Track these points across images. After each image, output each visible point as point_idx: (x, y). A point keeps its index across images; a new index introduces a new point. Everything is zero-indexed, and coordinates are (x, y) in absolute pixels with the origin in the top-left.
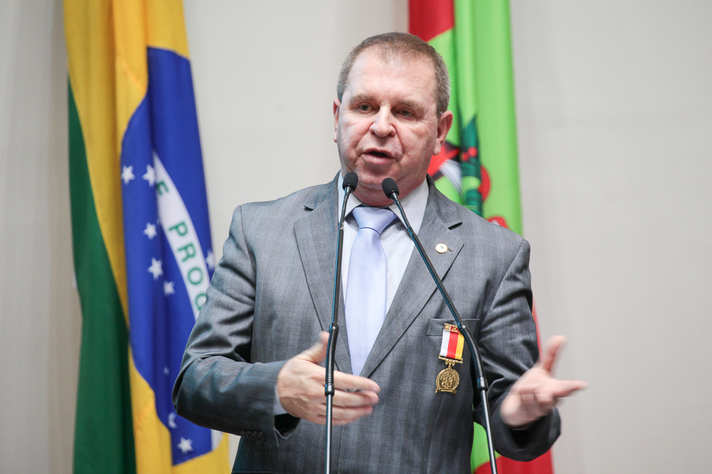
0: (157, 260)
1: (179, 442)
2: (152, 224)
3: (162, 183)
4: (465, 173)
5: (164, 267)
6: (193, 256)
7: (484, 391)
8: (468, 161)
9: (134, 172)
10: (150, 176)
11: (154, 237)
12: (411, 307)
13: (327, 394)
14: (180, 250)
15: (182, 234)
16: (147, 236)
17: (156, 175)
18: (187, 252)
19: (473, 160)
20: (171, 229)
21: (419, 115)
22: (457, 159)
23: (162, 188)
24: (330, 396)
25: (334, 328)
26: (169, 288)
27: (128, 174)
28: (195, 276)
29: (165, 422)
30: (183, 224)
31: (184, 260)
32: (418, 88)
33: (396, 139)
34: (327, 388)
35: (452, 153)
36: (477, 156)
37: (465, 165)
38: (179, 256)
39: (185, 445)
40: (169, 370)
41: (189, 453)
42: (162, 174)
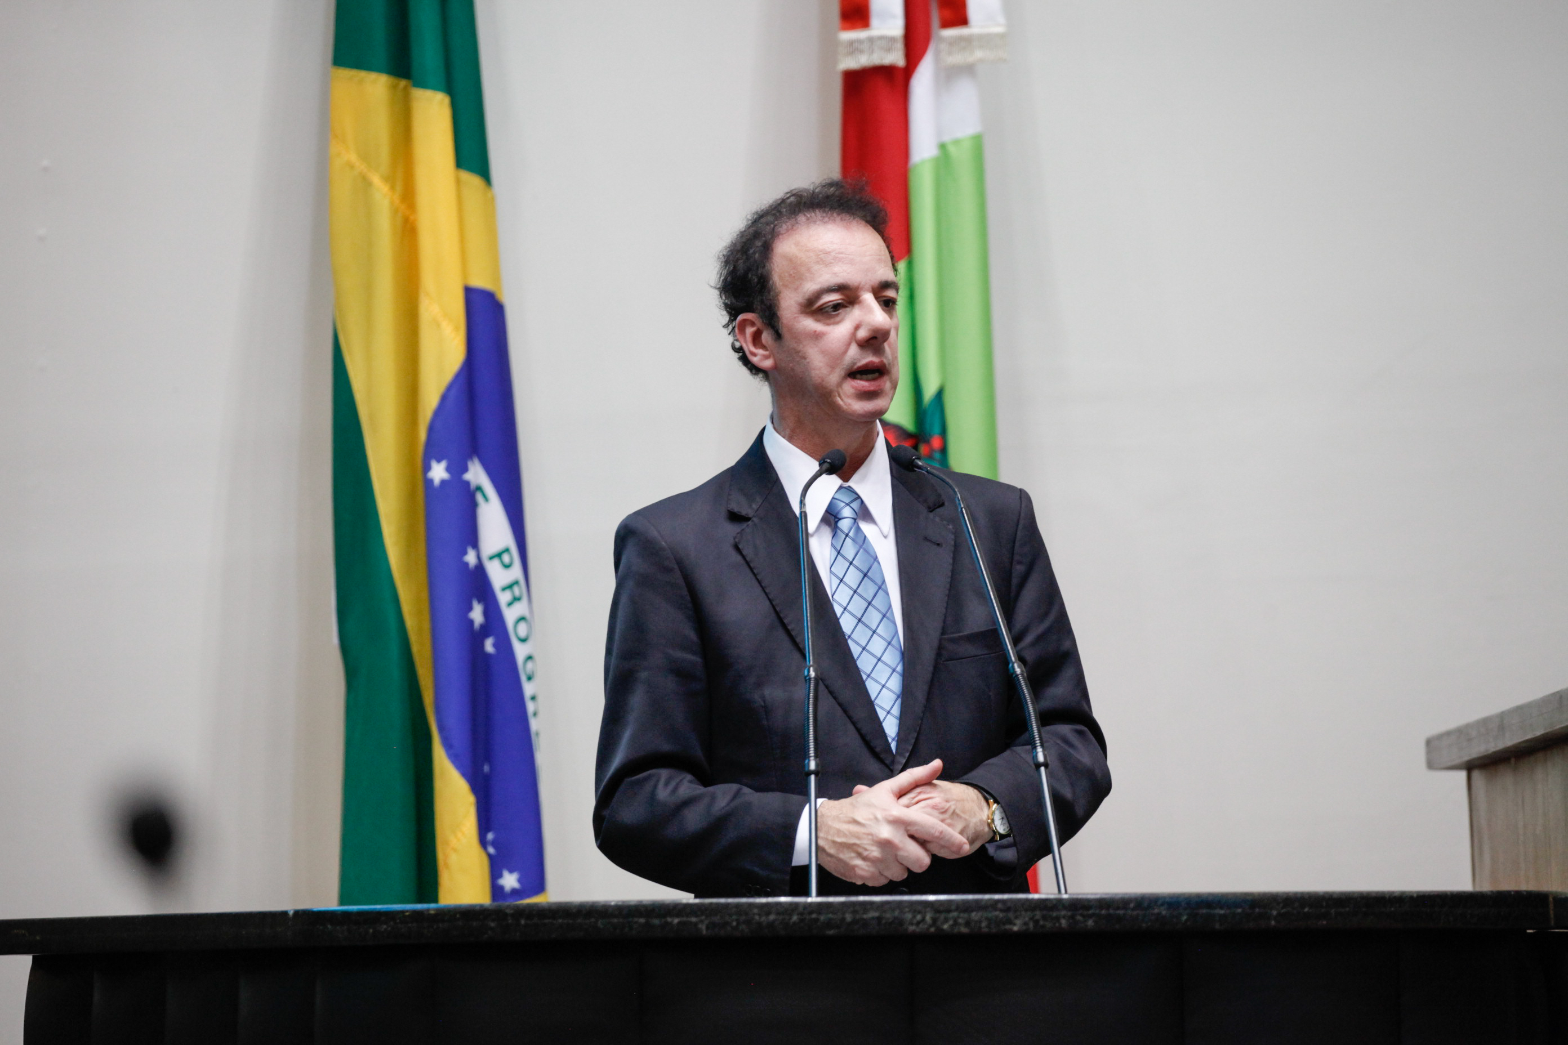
0: (479, 602)
1: (501, 877)
2: (471, 549)
3: (479, 488)
5: (486, 613)
6: (518, 597)
8: (930, 457)
9: (448, 469)
10: (468, 476)
11: (474, 569)
14: (504, 589)
15: (507, 566)
16: (467, 565)
18: (512, 594)
19: (937, 456)
20: (491, 558)
23: (479, 497)
26: (489, 646)
27: (439, 472)
28: (523, 630)
30: (507, 550)
31: (510, 604)
36: (944, 450)
38: (503, 598)
39: (510, 881)
40: (491, 767)
41: (514, 892)
42: (479, 476)
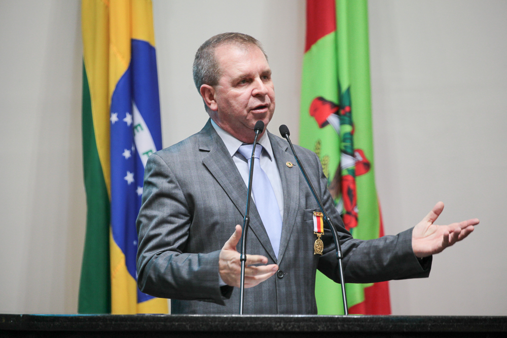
0: (131, 172)
2: (128, 150)
3: (139, 125)
4: (342, 123)
5: (135, 177)
7: (340, 260)
8: (345, 115)
9: (118, 117)
10: (128, 119)
11: (129, 158)
12: (294, 205)
13: (241, 260)
16: (124, 157)
17: (133, 119)
19: (348, 114)
20: (144, 154)
22: (337, 113)
23: (139, 128)
24: (243, 262)
25: (247, 219)
26: (139, 191)
27: (114, 118)
29: (134, 276)
30: (151, 151)
34: (241, 256)
35: (335, 110)
36: (350, 112)
37: (342, 117)
42: (139, 119)
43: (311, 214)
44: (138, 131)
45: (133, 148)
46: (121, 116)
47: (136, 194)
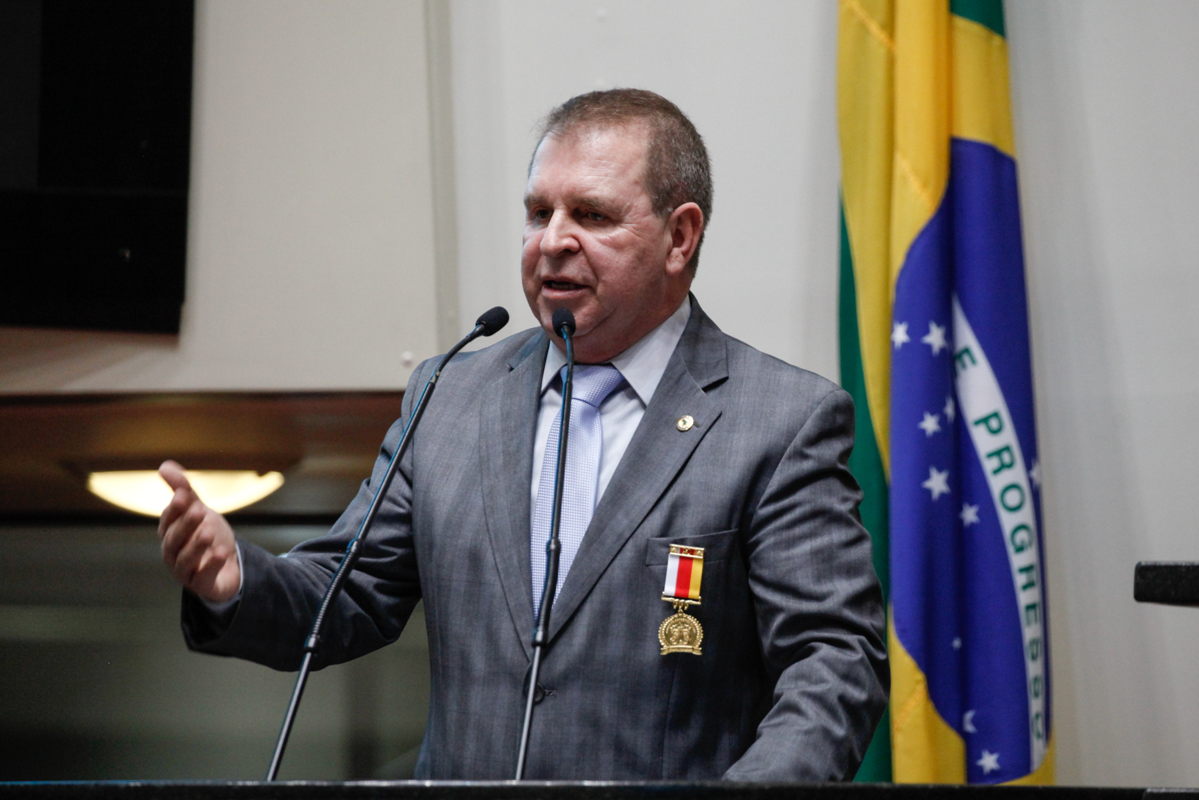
0: (941, 471)
1: (980, 757)
2: (933, 413)
3: (967, 351)
5: (953, 482)
6: (1010, 466)
10: (935, 338)
11: (936, 434)
14: (990, 455)
15: (994, 432)
16: (922, 432)
17: (949, 336)
18: (1001, 460)
20: (977, 423)
21: (614, 217)
23: (966, 358)
26: (969, 515)
27: (900, 335)
28: (1013, 498)
29: (958, 727)
30: (996, 415)
31: (996, 472)
32: (606, 175)
33: (581, 258)
38: (989, 465)
39: (989, 762)
40: (964, 643)
41: (994, 774)
42: (966, 337)
43: (664, 550)
44: (964, 366)
45: (949, 410)
46: (917, 331)
47: (961, 521)
